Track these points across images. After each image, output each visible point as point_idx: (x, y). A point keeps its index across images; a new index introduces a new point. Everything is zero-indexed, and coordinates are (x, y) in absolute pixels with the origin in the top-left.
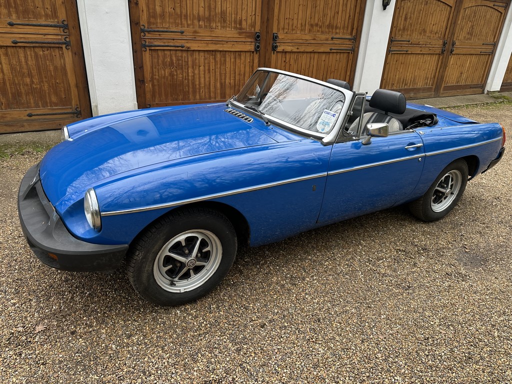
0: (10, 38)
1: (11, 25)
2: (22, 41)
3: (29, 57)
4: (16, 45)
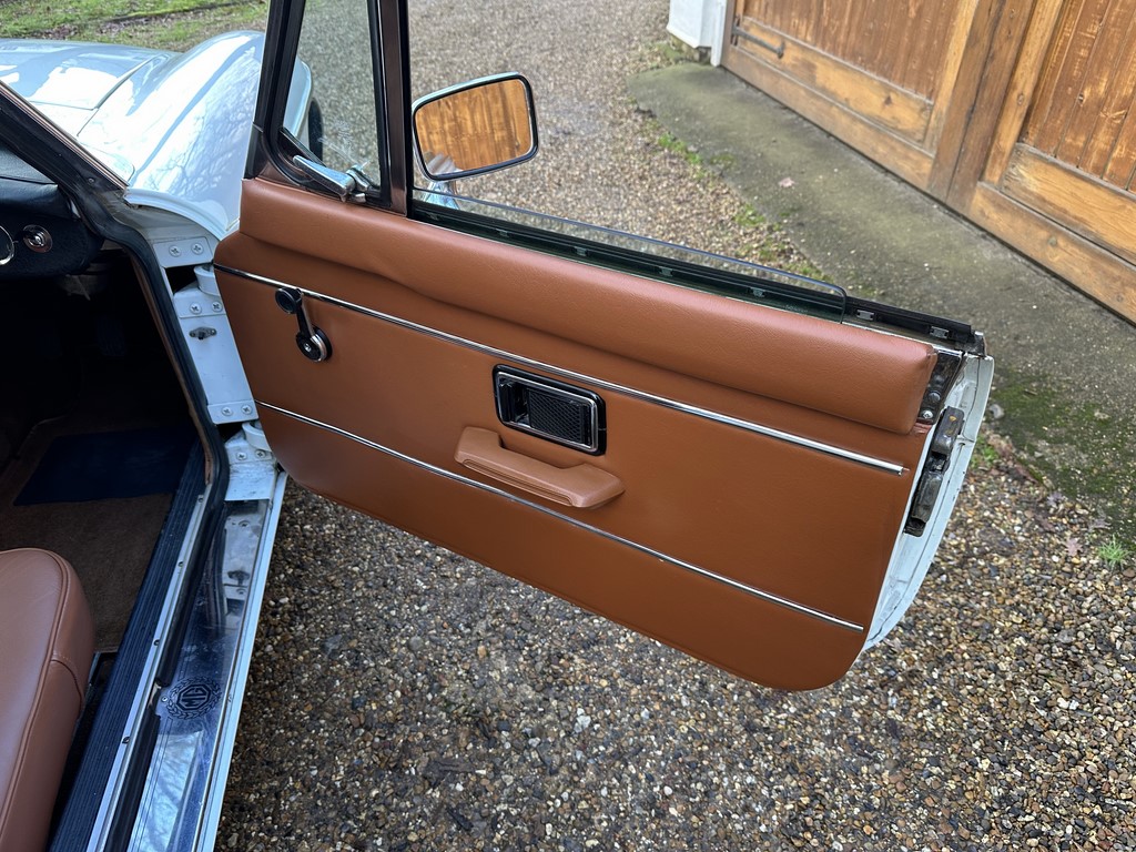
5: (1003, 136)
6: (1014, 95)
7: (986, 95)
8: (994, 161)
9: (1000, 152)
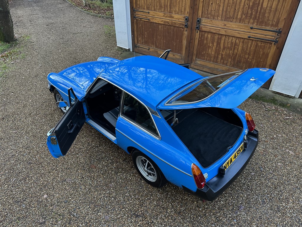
0: (248, 35)
1: (252, 28)
2: (252, 37)
3: (253, 45)
4: (249, 39)
5: (193, 58)
6: (194, 54)
7: (190, 54)
9: (194, 60)
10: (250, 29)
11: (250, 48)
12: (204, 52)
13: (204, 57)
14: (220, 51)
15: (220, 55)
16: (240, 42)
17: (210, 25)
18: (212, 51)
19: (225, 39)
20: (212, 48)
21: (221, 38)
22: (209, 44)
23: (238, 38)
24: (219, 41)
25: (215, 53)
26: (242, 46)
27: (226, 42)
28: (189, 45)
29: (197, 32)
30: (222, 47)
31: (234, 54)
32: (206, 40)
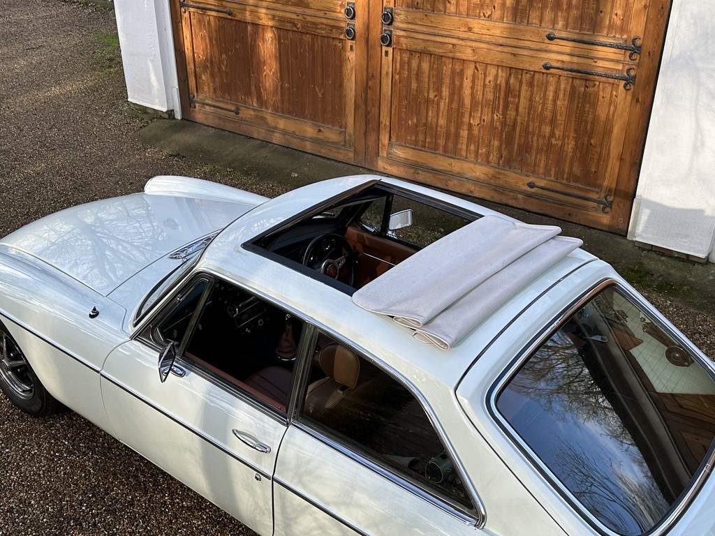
0: (543, 59)
1: (550, 38)
3: (562, 92)
4: (548, 71)
5: (383, 139)
6: (383, 125)
7: (370, 125)
8: (382, 149)
9: (384, 145)
10: (547, 41)
11: (555, 101)
12: (415, 121)
13: (417, 136)
14: (463, 114)
15: (465, 127)
16: (521, 82)
17: (424, 29)
18: (438, 116)
19: (474, 76)
20: (438, 104)
21: (462, 71)
22: (428, 93)
23: (513, 71)
24: (457, 83)
25: (449, 121)
26: (528, 97)
27: (479, 83)
28: (363, 95)
29: (387, 53)
30: (467, 101)
31: (506, 125)
32: (417, 79)
